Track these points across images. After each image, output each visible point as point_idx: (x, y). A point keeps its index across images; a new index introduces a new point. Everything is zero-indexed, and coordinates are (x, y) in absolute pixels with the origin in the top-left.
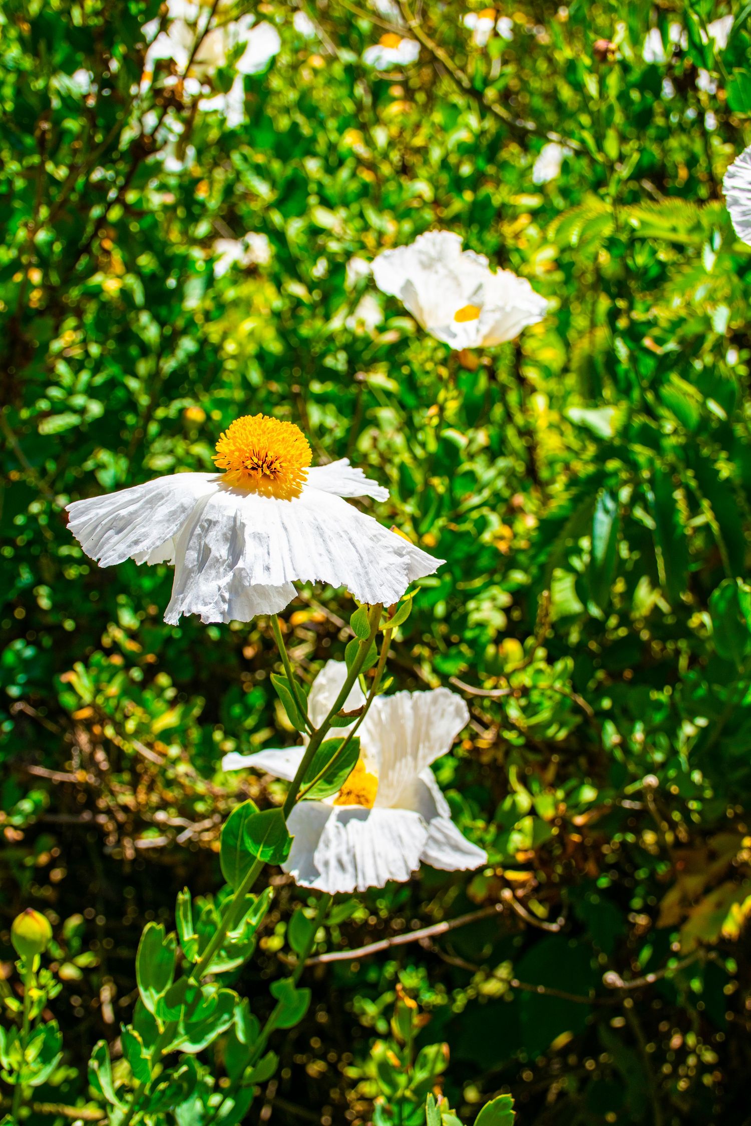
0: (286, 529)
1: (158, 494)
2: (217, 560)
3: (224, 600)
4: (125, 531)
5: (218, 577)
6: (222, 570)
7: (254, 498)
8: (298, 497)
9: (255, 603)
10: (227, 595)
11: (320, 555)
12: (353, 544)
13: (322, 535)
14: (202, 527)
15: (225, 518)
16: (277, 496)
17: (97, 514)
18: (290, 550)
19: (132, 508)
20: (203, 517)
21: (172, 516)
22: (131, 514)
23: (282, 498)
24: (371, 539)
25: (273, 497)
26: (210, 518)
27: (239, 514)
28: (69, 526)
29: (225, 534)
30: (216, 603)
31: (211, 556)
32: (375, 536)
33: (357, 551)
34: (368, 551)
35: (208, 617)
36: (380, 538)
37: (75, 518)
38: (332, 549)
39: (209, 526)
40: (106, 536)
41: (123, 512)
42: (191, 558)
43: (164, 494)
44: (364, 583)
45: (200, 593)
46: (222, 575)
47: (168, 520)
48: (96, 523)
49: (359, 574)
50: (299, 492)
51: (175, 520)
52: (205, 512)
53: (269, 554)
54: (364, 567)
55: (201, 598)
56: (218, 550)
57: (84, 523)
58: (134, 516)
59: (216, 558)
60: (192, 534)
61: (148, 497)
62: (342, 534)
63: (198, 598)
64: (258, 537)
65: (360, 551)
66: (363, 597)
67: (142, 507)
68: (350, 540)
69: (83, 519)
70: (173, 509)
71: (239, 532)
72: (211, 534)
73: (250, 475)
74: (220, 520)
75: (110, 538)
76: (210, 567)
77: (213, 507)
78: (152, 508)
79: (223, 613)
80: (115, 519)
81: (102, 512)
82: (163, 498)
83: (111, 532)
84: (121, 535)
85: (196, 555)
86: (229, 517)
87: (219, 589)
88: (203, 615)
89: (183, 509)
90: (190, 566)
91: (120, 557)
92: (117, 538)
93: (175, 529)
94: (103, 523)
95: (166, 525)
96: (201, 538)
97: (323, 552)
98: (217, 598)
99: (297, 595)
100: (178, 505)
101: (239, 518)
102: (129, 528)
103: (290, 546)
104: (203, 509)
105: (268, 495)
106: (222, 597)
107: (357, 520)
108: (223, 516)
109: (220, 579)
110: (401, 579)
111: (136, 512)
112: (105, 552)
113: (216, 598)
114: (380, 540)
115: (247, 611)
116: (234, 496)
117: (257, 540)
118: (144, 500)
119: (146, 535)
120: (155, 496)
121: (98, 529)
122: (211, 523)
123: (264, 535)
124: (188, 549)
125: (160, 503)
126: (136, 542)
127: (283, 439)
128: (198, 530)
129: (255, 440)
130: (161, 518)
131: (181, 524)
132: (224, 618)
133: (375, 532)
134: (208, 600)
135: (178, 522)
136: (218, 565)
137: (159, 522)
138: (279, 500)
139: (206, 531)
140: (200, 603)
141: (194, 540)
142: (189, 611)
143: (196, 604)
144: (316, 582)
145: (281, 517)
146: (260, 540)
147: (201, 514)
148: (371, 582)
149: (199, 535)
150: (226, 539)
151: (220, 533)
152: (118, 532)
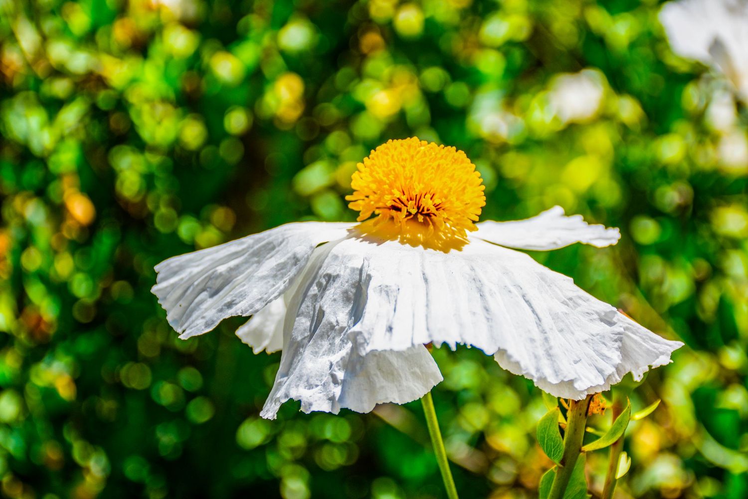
0: (426, 280)
1: (269, 244)
2: (332, 328)
3: (335, 381)
4: (221, 293)
5: (331, 351)
6: (337, 341)
7: (392, 246)
8: (460, 250)
9: (378, 385)
10: (340, 375)
11: (474, 314)
12: (527, 301)
13: (480, 291)
14: (319, 285)
15: (348, 271)
16: (427, 245)
17: (191, 273)
18: (427, 306)
19: (232, 263)
20: (321, 272)
21: (281, 268)
22: (231, 270)
23: (435, 248)
24: (564, 303)
25: (421, 247)
26: (329, 272)
27: (366, 263)
28: (154, 289)
29: (345, 293)
30: (324, 385)
31: (324, 321)
32: (571, 299)
33: (533, 311)
34: (555, 317)
35: (311, 405)
36: (580, 302)
37: (165, 279)
38: (492, 306)
39: (328, 282)
40: (197, 300)
41: (222, 269)
42: (302, 328)
43: (275, 243)
44: (541, 352)
45: (304, 371)
46: (337, 348)
47: (275, 276)
48: (186, 285)
49: (532, 340)
50: (463, 243)
51: (283, 275)
52: (325, 265)
53: (395, 310)
54: (543, 332)
55: (305, 378)
56: (335, 313)
57: (173, 286)
58: (234, 273)
59: (331, 323)
60: (305, 295)
61: (256, 247)
62: (512, 289)
63: (300, 378)
64: (385, 291)
65: (538, 311)
66: (538, 370)
67: (246, 262)
68: (524, 296)
69: (173, 280)
70: (282, 260)
71: (364, 287)
72: (327, 292)
73: (392, 218)
74: (342, 273)
75: (202, 302)
76: (322, 337)
77: (336, 257)
78: (259, 262)
79: (332, 399)
80: (210, 278)
81: (196, 270)
82: (274, 248)
83: (204, 295)
84: (216, 298)
85: (308, 324)
86: (353, 270)
87: (331, 365)
88: (304, 400)
89: (296, 260)
90: (299, 338)
91: (207, 325)
92: (210, 301)
93: (282, 287)
94: (196, 283)
95: (272, 282)
96: (316, 300)
97: (479, 310)
98: (327, 378)
99: (441, 379)
100: (289, 255)
101: (365, 269)
102: (227, 288)
103: (428, 300)
104: (323, 262)
105: (414, 243)
106: (333, 377)
107: (543, 278)
108: (346, 268)
109: (334, 353)
110: (608, 353)
111: (237, 267)
112: (193, 322)
113: (325, 379)
114: (579, 305)
115: (365, 397)
116: (366, 243)
117: (383, 293)
118: (251, 251)
119: (243, 296)
120: (264, 246)
121: (189, 292)
122: (330, 278)
123: (394, 288)
124: (298, 316)
125: (269, 256)
126: (230, 305)
127: (439, 166)
128: (314, 290)
129: (399, 168)
130: (265, 273)
131: (291, 281)
132: (333, 406)
133: (570, 294)
134: (313, 381)
135: (287, 279)
136: (332, 334)
137: (263, 278)
138: (430, 250)
139: (323, 289)
140: (302, 384)
141: (308, 302)
142: (286, 396)
143: (297, 386)
144: (457, 344)
145: (423, 266)
146: (388, 295)
147: (320, 268)
148: (551, 352)
149: (315, 295)
150: (346, 298)
151: (339, 291)
152: (212, 296)
